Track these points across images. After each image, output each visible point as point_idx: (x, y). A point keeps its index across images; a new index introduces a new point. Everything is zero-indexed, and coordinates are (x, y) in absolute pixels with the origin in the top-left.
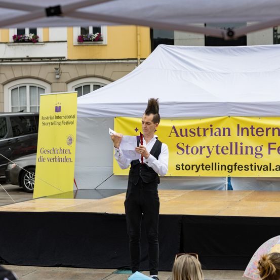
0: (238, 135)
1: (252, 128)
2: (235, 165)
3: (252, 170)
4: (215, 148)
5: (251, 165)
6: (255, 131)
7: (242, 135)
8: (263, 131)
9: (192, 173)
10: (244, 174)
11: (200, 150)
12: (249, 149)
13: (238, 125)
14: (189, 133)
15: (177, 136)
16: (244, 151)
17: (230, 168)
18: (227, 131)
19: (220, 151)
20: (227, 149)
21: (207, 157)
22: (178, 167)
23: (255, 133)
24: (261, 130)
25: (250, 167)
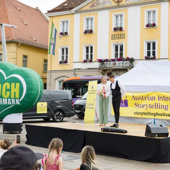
0: (158, 100)
1: (164, 97)
2: (157, 113)
3: (163, 116)
4: (149, 105)
5: (163, 114)
6: (165, 98)
7: (160, 100)
8: (168, 99)
9: (140, 116)
10: (160, 117)
11: (143, 106)
12: (163, 107)
13: (158, 96)
14: (139, 99)
15: (135, 100)
16: (160, 108)
17: (155, 114)
18: (154, 98)
19: (151, 107)
20: (154, 106)
21: (146, 109)
22: (135, 113)
23: (165, 99)
24: (167, 98)
25: (162, 115)
